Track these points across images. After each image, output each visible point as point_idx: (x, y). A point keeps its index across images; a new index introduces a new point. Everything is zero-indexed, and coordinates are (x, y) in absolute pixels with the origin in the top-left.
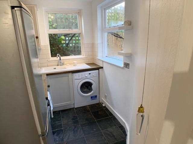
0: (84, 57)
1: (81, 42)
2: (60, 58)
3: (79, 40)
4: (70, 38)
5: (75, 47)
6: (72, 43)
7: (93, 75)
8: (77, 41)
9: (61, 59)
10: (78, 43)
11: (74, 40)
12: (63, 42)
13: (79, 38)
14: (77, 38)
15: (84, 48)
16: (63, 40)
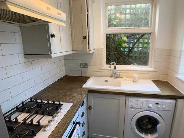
0: (152, 69)
1: (150, 45)
2: (115, 67)
3: (148, 43)
4: (136, 41)
5: (141, 53)
6: (138, 48)
7: (164, 107)
8: (145, 45)
9: (117, 68)
10: (146, 48)
11: (142, 43)
12: (124, 45)
13: (148, 41)
14: (146, 41)
15: (153, 56)
16: (125, 42)
